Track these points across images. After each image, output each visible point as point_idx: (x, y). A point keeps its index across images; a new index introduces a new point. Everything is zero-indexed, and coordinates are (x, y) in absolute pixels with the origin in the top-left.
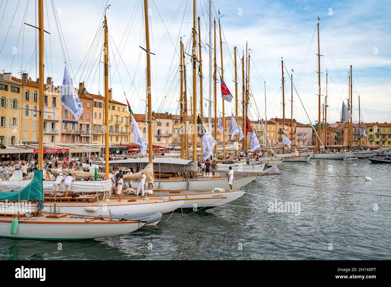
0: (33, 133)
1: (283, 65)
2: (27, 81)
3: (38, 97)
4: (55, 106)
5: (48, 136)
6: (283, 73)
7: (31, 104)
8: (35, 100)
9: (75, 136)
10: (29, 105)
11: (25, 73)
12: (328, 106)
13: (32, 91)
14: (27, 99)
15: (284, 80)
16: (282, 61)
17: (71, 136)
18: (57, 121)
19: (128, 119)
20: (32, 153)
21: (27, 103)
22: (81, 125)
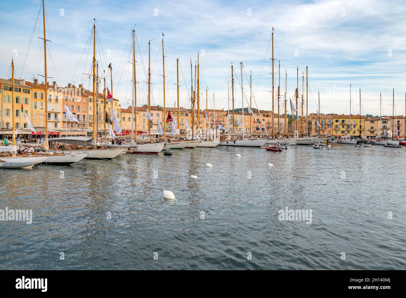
0: (41, 121)
1: (233, 69)
2: (37, 85)
3: (44, 96)
4: (57, 102)
5: (52, 123)
6: (233, 76)
7: (38, 101)
8: (42, 98)
9: (74, 123)
10: (37, 102)
11: (36, 79)
12: (287, 101)
13: (39, 92)
14: (36, 97)
15: (234, 81)
16: (232, 66)
17: (71, 123)
18: (59, 113)
19: (119, 111)
20: (30, 134)
21: (35, 100)
22: (78, 115)
